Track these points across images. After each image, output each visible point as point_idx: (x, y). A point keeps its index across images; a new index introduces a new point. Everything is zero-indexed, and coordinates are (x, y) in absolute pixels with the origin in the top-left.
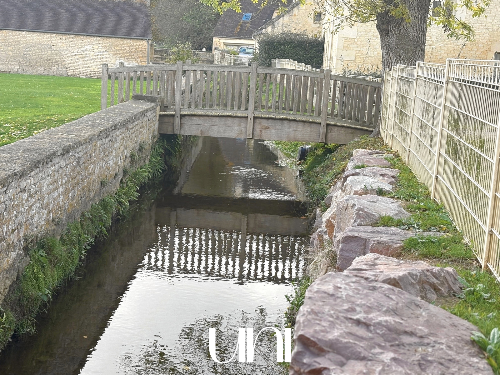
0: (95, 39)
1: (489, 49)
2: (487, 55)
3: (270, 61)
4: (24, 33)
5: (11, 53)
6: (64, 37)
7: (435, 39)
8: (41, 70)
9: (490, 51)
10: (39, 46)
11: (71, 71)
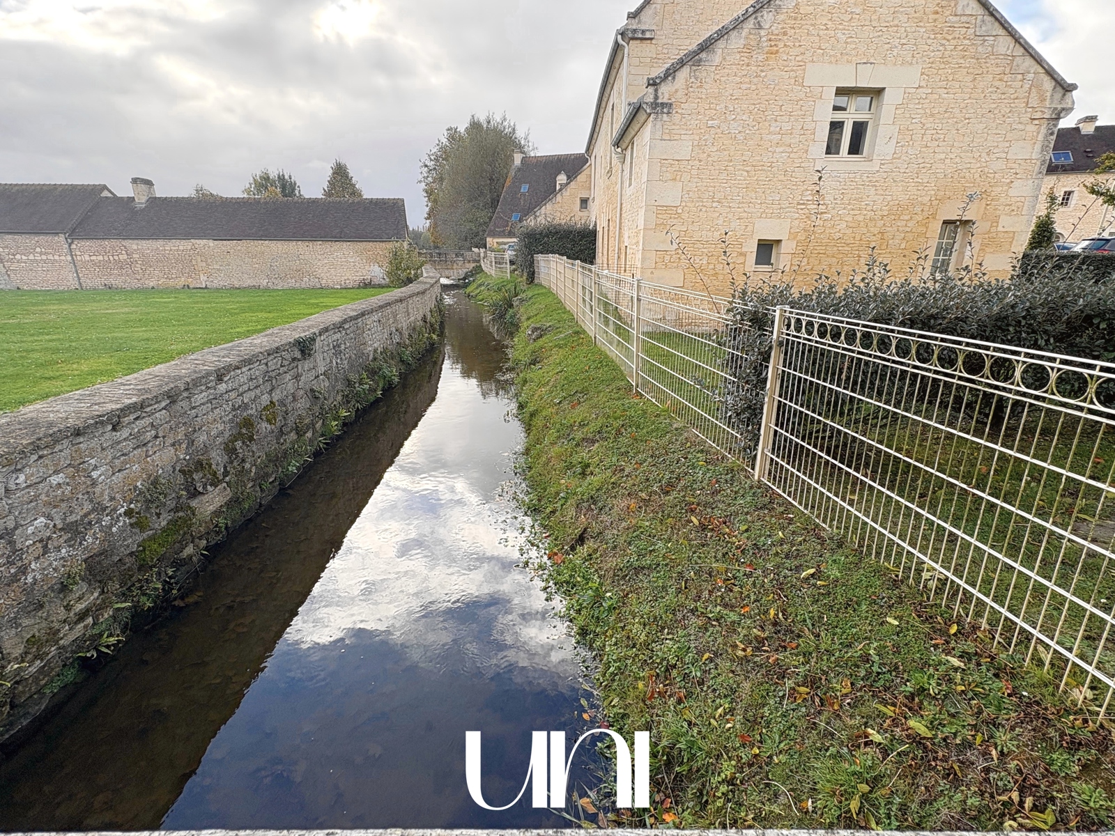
0: (345, 244)
1: (934, 216)
2: (927, 228)
3: (532, 257)
4: (267, 242)
5: (257, 266)
6: (311, 244)
7: (832, 199)
8: (292, 283)
9: (934, 218)
10: (286, 256)
11: (324, 281)
